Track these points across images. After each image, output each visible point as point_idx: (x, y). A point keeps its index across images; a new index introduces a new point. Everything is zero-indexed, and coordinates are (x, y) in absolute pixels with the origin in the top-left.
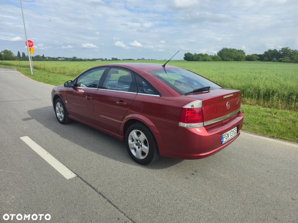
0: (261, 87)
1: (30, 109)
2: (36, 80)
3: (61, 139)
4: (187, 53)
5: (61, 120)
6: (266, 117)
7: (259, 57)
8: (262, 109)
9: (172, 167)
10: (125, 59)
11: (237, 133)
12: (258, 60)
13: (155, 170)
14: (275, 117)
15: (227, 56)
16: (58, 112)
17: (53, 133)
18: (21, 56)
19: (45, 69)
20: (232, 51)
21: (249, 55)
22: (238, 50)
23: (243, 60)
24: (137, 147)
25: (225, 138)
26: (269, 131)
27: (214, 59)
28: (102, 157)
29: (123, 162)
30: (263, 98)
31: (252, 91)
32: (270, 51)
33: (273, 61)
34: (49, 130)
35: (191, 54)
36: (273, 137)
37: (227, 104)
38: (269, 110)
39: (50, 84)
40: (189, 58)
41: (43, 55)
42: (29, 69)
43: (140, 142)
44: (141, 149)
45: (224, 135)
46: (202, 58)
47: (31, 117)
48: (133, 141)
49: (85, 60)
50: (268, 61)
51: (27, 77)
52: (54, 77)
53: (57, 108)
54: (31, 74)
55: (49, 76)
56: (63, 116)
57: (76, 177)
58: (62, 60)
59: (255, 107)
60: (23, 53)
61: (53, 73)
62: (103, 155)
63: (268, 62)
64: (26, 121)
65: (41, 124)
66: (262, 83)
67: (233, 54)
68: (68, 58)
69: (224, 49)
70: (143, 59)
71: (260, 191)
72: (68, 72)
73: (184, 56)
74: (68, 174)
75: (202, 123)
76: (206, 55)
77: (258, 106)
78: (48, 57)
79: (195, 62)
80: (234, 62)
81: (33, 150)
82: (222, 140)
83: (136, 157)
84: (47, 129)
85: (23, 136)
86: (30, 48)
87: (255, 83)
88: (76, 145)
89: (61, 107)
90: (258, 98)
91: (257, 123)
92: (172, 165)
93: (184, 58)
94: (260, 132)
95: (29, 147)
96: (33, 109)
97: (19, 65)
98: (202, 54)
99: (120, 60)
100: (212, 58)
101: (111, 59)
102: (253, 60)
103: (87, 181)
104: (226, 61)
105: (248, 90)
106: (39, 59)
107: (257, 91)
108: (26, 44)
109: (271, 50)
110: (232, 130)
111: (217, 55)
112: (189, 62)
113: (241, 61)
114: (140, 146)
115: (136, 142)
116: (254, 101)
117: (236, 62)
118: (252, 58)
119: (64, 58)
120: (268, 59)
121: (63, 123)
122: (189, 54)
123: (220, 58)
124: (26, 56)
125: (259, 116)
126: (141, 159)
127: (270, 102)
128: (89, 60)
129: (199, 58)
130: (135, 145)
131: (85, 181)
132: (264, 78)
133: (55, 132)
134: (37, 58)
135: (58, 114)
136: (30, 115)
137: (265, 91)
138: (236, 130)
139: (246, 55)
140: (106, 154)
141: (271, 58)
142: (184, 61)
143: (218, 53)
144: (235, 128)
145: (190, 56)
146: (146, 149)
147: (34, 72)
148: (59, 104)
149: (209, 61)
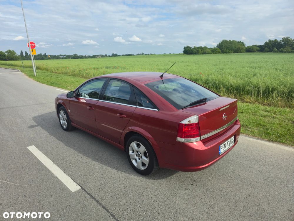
0: (261, 84)
1: (35, 115)
2: (39, 82)
3: (65, 147)
4: (186, 46)
5: (65, 127)
6: (265, 117)
7: (259, 48)
8: (261, 107)
9: (172, 176)
10: (125, 54)
11: (235, 142)
12: (258, 51)
13: (156, 181)
14: (274, 117)
15: (227, 48)
16: (61, 120)
17: (58, 141)
18: (24, 55)
19: (47, 69)
20: (232, 42)
21: (249, 46)
22: (238, 42)
23: (243, 51)
24: (137, 158)
25: (222, 150)
26: (267, 134)
27: (213, 51)
28: (104, 167)
29: (125, 172)
30: (263, 96)
31: (251, 89)
32: (270, 41)
33: (274, 52)
34: (54, 137)
35: (190, 48)
36: (272, 141)
37: (223, 115)
38: (268, 108)
39: (52, 86)
40: (188, 51)
41: (45, 53)
42: (32, 69)
43: (140, 153)
44: (141, 161)
45: (222, 146)
46: (202, 51)
47: (36, 124)
48: (133, 152)
49: (85, 57)
50: (268, 51)
51: (30, 79)
52: (56, 77)
53: (60, 116)
54: (34, 75)
55: (52, 77)
56: (66, 123)
57: (80, 190)
58: (63, 58)
59: (254, 105)
60: (25, 52)
61: (55, 73)
62: (105, 164)
63: (269, 53)
64: (32, 129)
65: (46, 132)
66: (261, 80)
67: (233, 46)
68: (69, 56)
69: (223, 41)
70: (143, 54)
71: (257, 201)
72: (69, 71)
73: (184, 50)
74: (73, 187)
75: (199, 137)
76: (205, 48)
77: (257, 104)
78: (49, 55)
79: (195, 55)
81: (40, 161)
82: (219, 151)
83: (137, 167)
84: (52, 137)
85: (30, 146)
86: (32, 50)
87: (255, 80)
88: (80, 154)
89: (64, 115)
90: (258, 96)
91: (256, 125)
92: (172, 175)
93: (183, 51)
94: (259, 135)
95: (35, 157)
96: (38, 115)
97: (22, 65)
98: (201, 47)
99: (120, 56)
100: (211, 51)
101: (111, 55)
103: (91, 194)
104: (226, 53)
105: (248, 88)
106: (42, 57)
107: (256, 88)
108: (28, 46)
109: (272, 40)
110: (229, 140)
111: (216, 47)
112: (188, 55)
113: (241, 52)
114: (140, 157)
115: (137, 153)
116: (253, 99)
117: (236, 53)
118: (253, 49)
119: (65, 55)
120: (268, 50)
121: (67, 130)
122: (188, 47)
123: (220, 50)
124: (29, 55)
125: (258, 116)
126: (141, 169)
127: (270, 100)
128: (89, 57)
129: (198, 51)
130: (136, 156)
131: (89, 194)
132: (264, 74)
133: (59, 140)
134: (39, 57)
135: (62, 122)
136: (35, 122)
137: (264, 88)
138: (234, 139)
139: (246, 46)
140: (108, 164)
141: (271, 49)
142: (184, 55)
143: (217, 45)
144: (232, 138)
145: (189, 49)
146: (146, 160)
147: (37, 72)
148: (62, 112)
149: (208, 53)
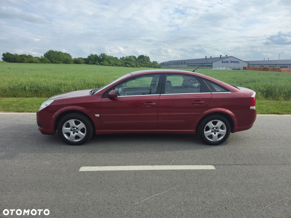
7: (85, 60)
12: (84, 63)
15: (55, 59)
20: (59, 53)
22: (65, 53)
23: (72, 62)
24: (213, 133)
27: (42, 61)
33: (97, 65)
40: (9, 59)
43: (217, 128)
46: (27, 59)
53: (66, 128)
56: (84, 134)
67: (61, 57)
69: (50, 51)
73: (3, 57)
76: (30, 56)
80: (63, 64)
83: (213, 141)
89: (79, 124)
93: (3, 59)
100: (39, 60)
102: (81, 63)
104: (56, 63)
109: (93, 54)
111: (43, 57)
115: (212, 130)
117: (66, 64)
118: (79, 61)
120: (92, 62)
122: (7, 54)
123: (48, 60)
126: (218, 140)
129: (23, 60)
130: (211, 132)
131: (224, 165)
139: (73, 58)
141: (94, 62)
142: (4, 62)
143: (44, 55)
145: (11, 56)
146: (224, 131)
148: (72, 122)
149: (36, 63)
